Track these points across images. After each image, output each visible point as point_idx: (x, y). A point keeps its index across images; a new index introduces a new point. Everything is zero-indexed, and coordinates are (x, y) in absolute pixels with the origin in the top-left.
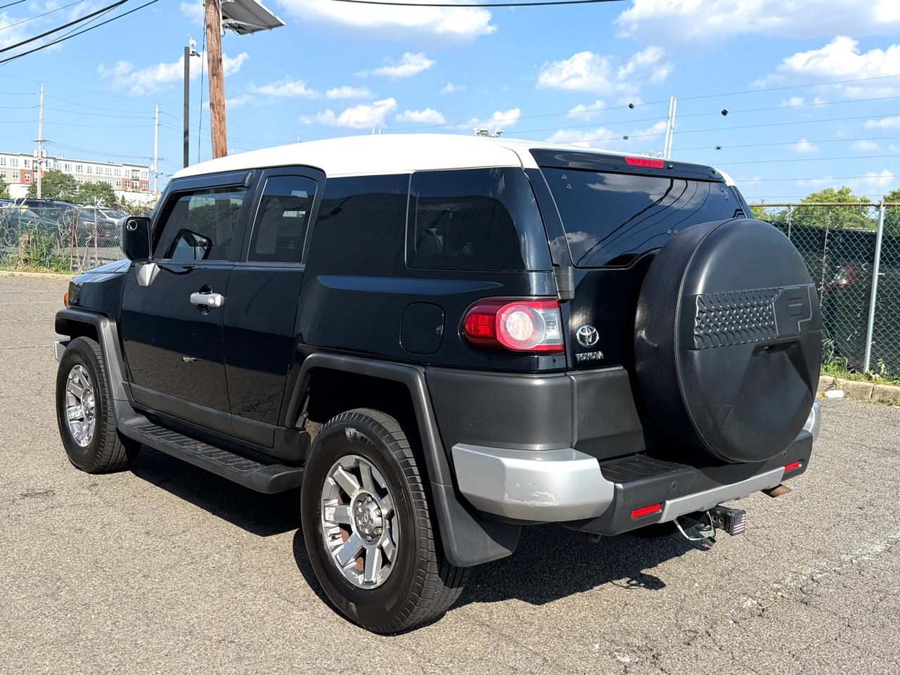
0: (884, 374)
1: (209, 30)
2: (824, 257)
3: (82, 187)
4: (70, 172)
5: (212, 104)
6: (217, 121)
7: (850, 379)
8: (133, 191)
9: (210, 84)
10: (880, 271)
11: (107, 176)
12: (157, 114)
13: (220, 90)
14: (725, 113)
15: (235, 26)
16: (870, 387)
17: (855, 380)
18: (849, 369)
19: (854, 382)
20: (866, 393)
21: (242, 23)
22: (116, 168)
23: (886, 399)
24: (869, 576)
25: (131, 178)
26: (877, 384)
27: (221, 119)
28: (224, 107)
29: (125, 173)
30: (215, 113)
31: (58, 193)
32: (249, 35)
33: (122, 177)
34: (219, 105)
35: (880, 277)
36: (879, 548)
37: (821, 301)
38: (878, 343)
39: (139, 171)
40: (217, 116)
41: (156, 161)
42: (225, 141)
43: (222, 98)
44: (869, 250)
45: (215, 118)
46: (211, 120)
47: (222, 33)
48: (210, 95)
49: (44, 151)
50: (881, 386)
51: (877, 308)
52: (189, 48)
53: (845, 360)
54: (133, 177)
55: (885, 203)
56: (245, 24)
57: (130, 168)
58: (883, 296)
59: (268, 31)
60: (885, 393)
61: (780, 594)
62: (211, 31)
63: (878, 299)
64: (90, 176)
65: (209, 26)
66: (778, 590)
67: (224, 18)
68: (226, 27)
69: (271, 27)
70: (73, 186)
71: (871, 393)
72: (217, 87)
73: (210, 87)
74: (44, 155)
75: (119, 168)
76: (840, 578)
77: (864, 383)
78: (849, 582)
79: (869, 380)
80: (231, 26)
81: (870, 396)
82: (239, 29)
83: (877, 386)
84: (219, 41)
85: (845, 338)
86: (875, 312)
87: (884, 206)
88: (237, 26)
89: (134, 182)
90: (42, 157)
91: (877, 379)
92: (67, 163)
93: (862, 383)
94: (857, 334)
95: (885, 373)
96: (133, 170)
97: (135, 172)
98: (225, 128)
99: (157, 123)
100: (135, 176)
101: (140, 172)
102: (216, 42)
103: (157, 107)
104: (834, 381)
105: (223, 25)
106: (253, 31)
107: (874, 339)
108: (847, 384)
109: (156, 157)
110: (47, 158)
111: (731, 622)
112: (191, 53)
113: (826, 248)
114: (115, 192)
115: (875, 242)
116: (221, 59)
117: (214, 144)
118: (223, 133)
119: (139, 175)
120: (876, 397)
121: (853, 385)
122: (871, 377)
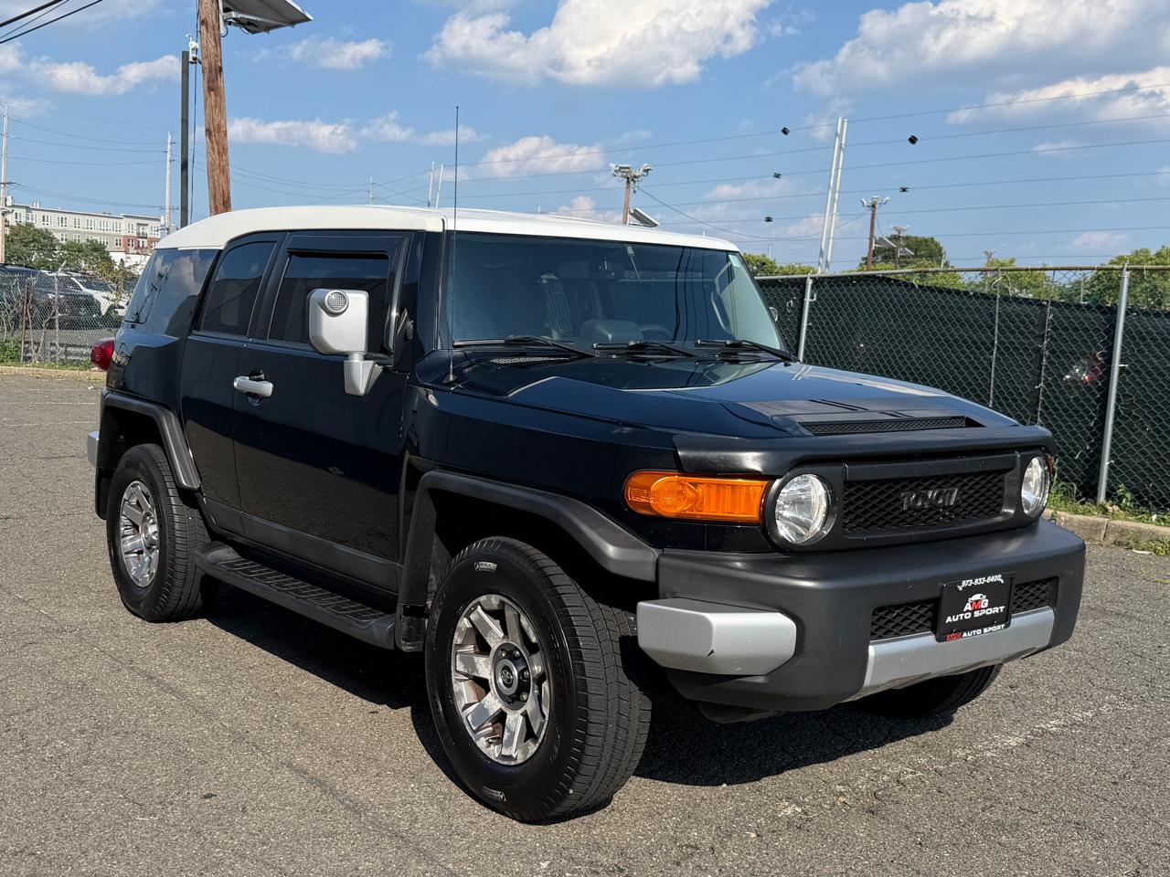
0: (1126, 505)
1: (203, 28)
2: (1045, 342)
3: (63, 248)
4: (48, 227)
5: (208, 131)
6: (216, 154)
7: (1076, 512)
8: (138, 253)
9: (205, 102)
10: (1122, 361)
11: (102, 232)
12: (169, 146)
13: (219, 111)
14: (913, 140)
15: (242, 21)
16: (1103, 523)
17: (1083, 514)
18: (1078, 499)
19: (1081, 517)
20: (1097, 531)
21: (254, 18)
22: (115, 220)
23: (1124, 540)
24: (981, 778)
25: (135, 235)
26: (1114, 519)
27: (221, 151)
28: (225, 134)
29: (126, 227)
30: (212, 142)
31: (30, 255)
32: (264, 34)
33: (123, 233)
34: (219, 132)
35: (1122, 370)
36: (1012, 742)
37: (1041, 402)
38: (1118, 462)
39: (147, 225)
40: (216, 147)
41: (167, 211)
42: (228, 180)
43: (223, 122)
44: (1107, 332)
45: (213, 150)
46: (208, 152)
47: (223, 31)
48: (206, 119)
49: (9, 198)
50: (1118, 522)
51: (1117, 413)
52: (188, 53)
53: (1073, 486)
54: (138, 233)
55: (1129, 267)
56: (259, 19)
57: (135, 222)
58: (1126, 396)
59: (289, 28)
60: (1123, 532)
61: (842, 799)
62: (207, 28)
63: (1118, 400)
64: (77, 232)
65: (203, 22)
66: (842, 794)
67: (226, 10)
68: (230, 23)
69: (293, 23)
70: (51, 245)
71: (1103, 532)
72: (216, 107)
73: (205, 108)
74: (9, 203)
75: (119, 221)
76: (938, 780)
77: (1096, 518)
78: (948, 786)
79: (1103, 513)
80: (239, 22)
81: (1102, 536)
82: (251, 27)
83: (1114, 522)
84: (218, 43)
85: (1073, 455)
86: (1115, 419)
87: (1128, 270)
88: (246, 22)
89: (141, 240)
90: (6, 205)
91: (1116, 513)
92: (46, 214)
93: (1091, 518)
94: (1089, 450)
95: (1128, 504)
96: (138, 224)
97: (141, 227)
98: (227, 164)
99: (168, 158)
100: (141, 231)
101: (149, 226)
102: (214, 44)
103: (170, 137)
104: (1052, 516)
105: (225, 21)
106: (268, 28)
107: (1112, 456)
108: (1071, 519)
109: (167, 205)
110: (13, 206)
111: (753, 835)
112: (191, 60)
113: (1047, 329)
114: (111, 254)
115: (1116, 321)
116: (221, 69)
117: (212, 186)
118: (224, 170)
119: (147, 231)
120: (1111, 538)
121: (1080, 521)
122: (1107, 510)
